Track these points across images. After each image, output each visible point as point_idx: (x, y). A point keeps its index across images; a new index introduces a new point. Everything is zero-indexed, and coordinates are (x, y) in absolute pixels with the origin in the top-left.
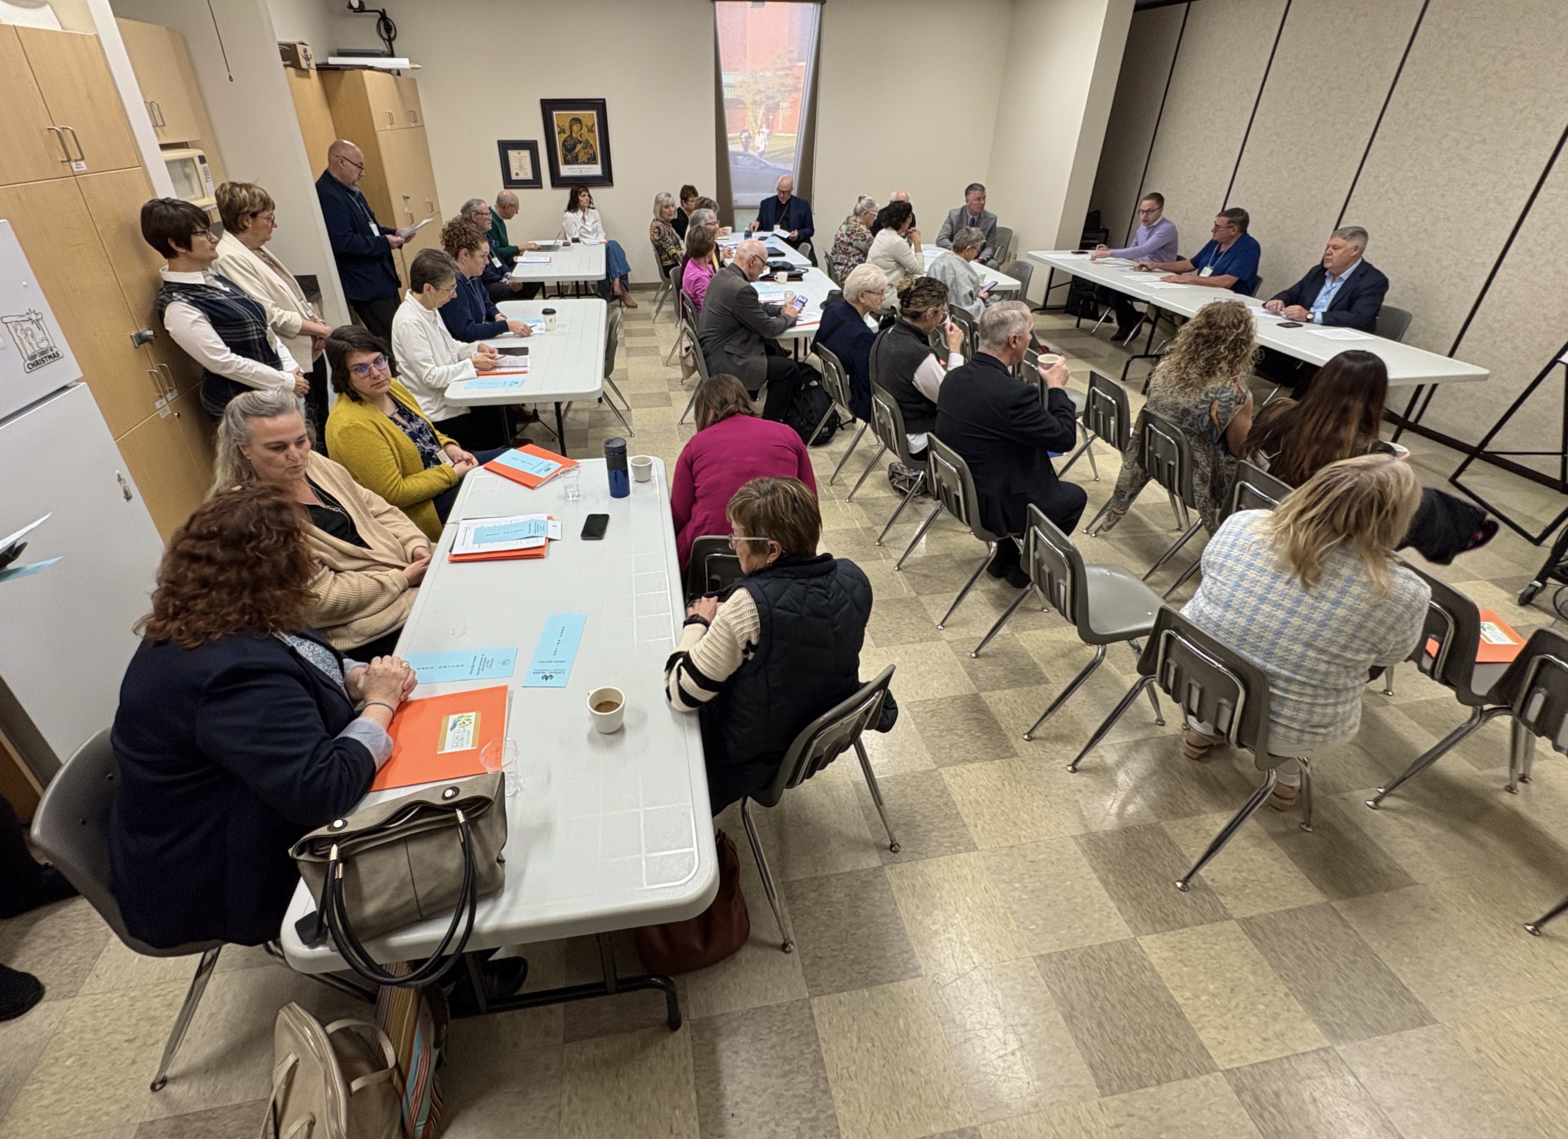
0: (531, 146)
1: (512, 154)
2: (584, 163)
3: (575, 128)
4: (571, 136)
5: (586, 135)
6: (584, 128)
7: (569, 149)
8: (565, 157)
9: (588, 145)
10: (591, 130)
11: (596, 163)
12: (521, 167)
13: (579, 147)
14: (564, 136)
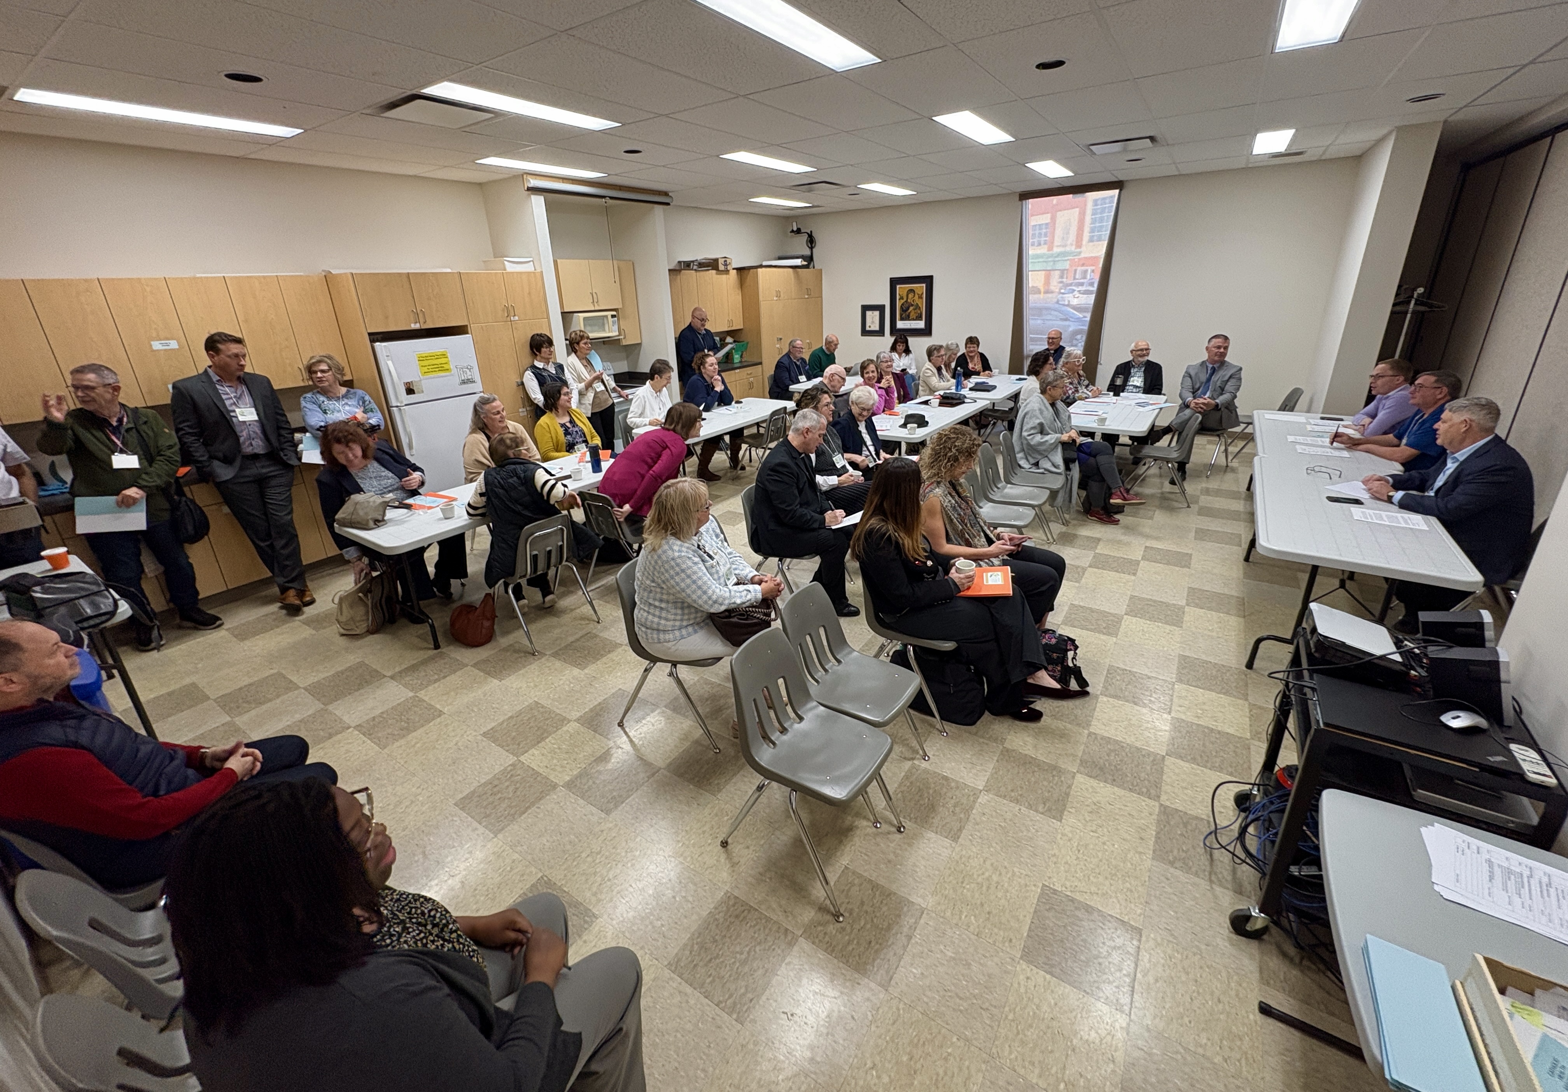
0: (881, 308)
1: (869, 314)
2: (913, 320)
3: (910, 296)
4: (906, 301)
5: (917, 300)
6: (917, 296)
7: (904, 310)
8: (901, 315)
9: (917, 307)
10: (920, 297)
11: (921, 320)
12: (873, 322)
13: (911, 308)
14: (902, 301)
